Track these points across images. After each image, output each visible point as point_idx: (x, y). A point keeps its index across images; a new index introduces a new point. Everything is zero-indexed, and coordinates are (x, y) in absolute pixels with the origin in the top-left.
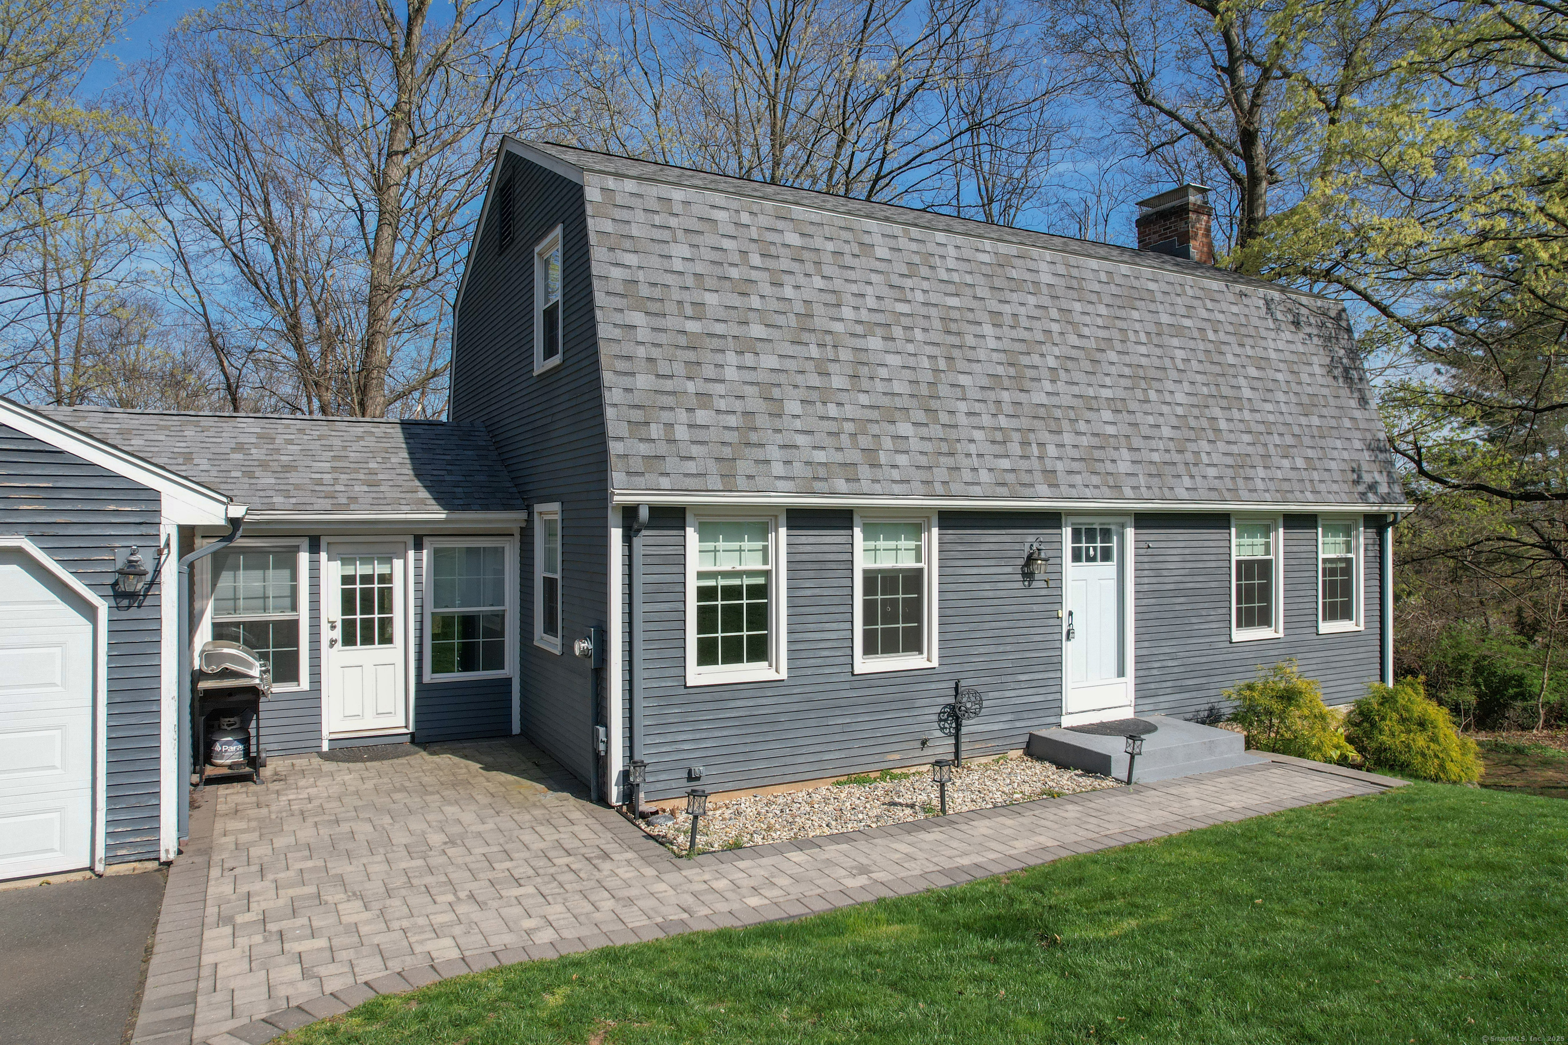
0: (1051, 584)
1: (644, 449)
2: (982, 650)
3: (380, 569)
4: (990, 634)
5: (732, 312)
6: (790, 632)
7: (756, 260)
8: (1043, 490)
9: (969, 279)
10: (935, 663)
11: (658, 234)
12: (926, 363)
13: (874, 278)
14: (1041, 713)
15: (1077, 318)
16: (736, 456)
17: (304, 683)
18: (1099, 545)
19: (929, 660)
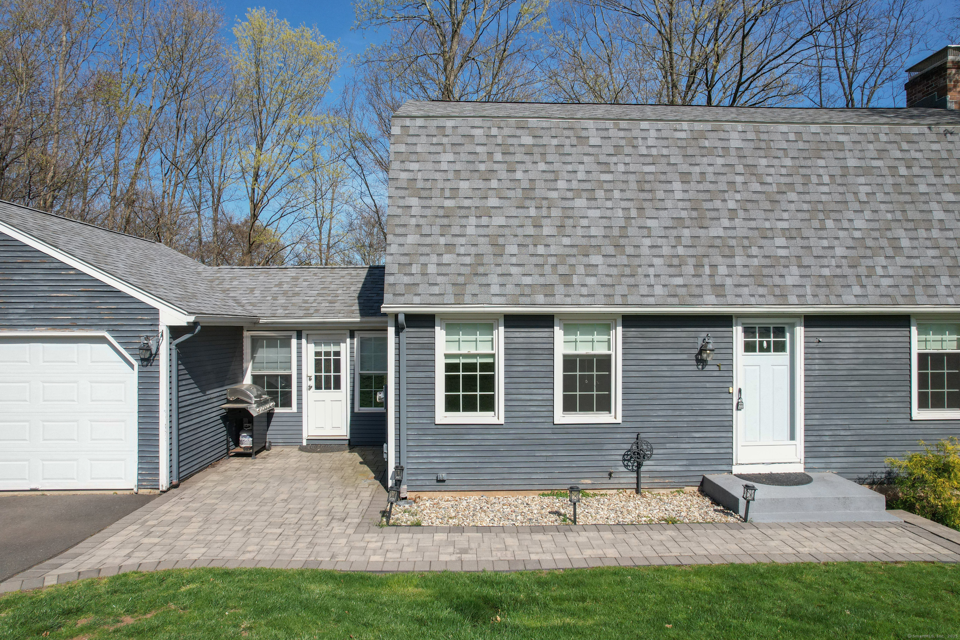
0: (722, 368)
1: (407, 280)
2: (660, 413)
3: (332, 348)
4: (668, 402)
5: (477, 191)
6: (506, 394)
7: (498, 157)
8: (712, 299)
9: (665, 152)
10: (619, 420)
11: (433, 149)
12: (620, 213)
13: (586, 159)
14: (714, 462)
15: (760, 170)
16: (467, 282)
17: (294, 408)
18: (772, 339)
19: (615, 418)
